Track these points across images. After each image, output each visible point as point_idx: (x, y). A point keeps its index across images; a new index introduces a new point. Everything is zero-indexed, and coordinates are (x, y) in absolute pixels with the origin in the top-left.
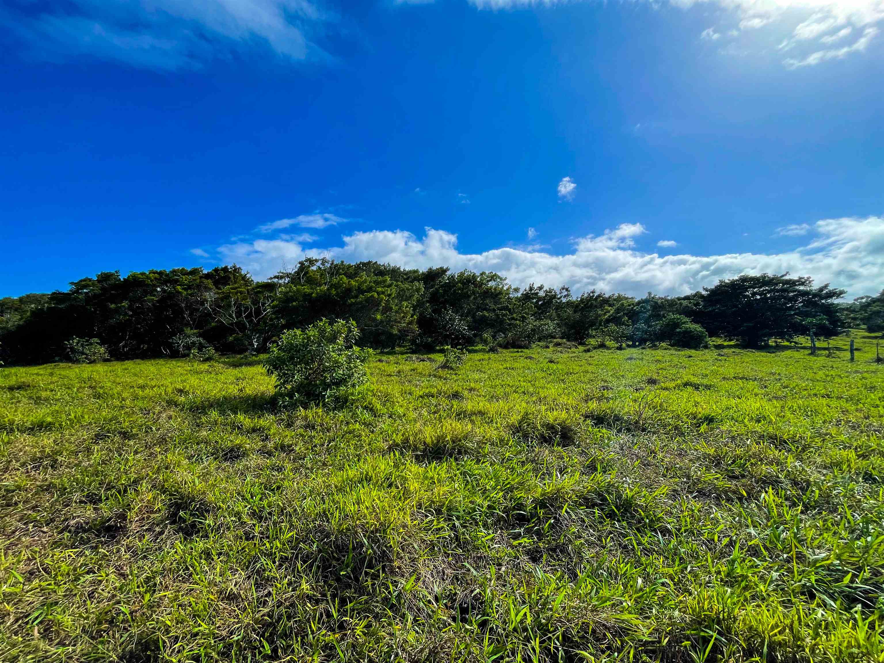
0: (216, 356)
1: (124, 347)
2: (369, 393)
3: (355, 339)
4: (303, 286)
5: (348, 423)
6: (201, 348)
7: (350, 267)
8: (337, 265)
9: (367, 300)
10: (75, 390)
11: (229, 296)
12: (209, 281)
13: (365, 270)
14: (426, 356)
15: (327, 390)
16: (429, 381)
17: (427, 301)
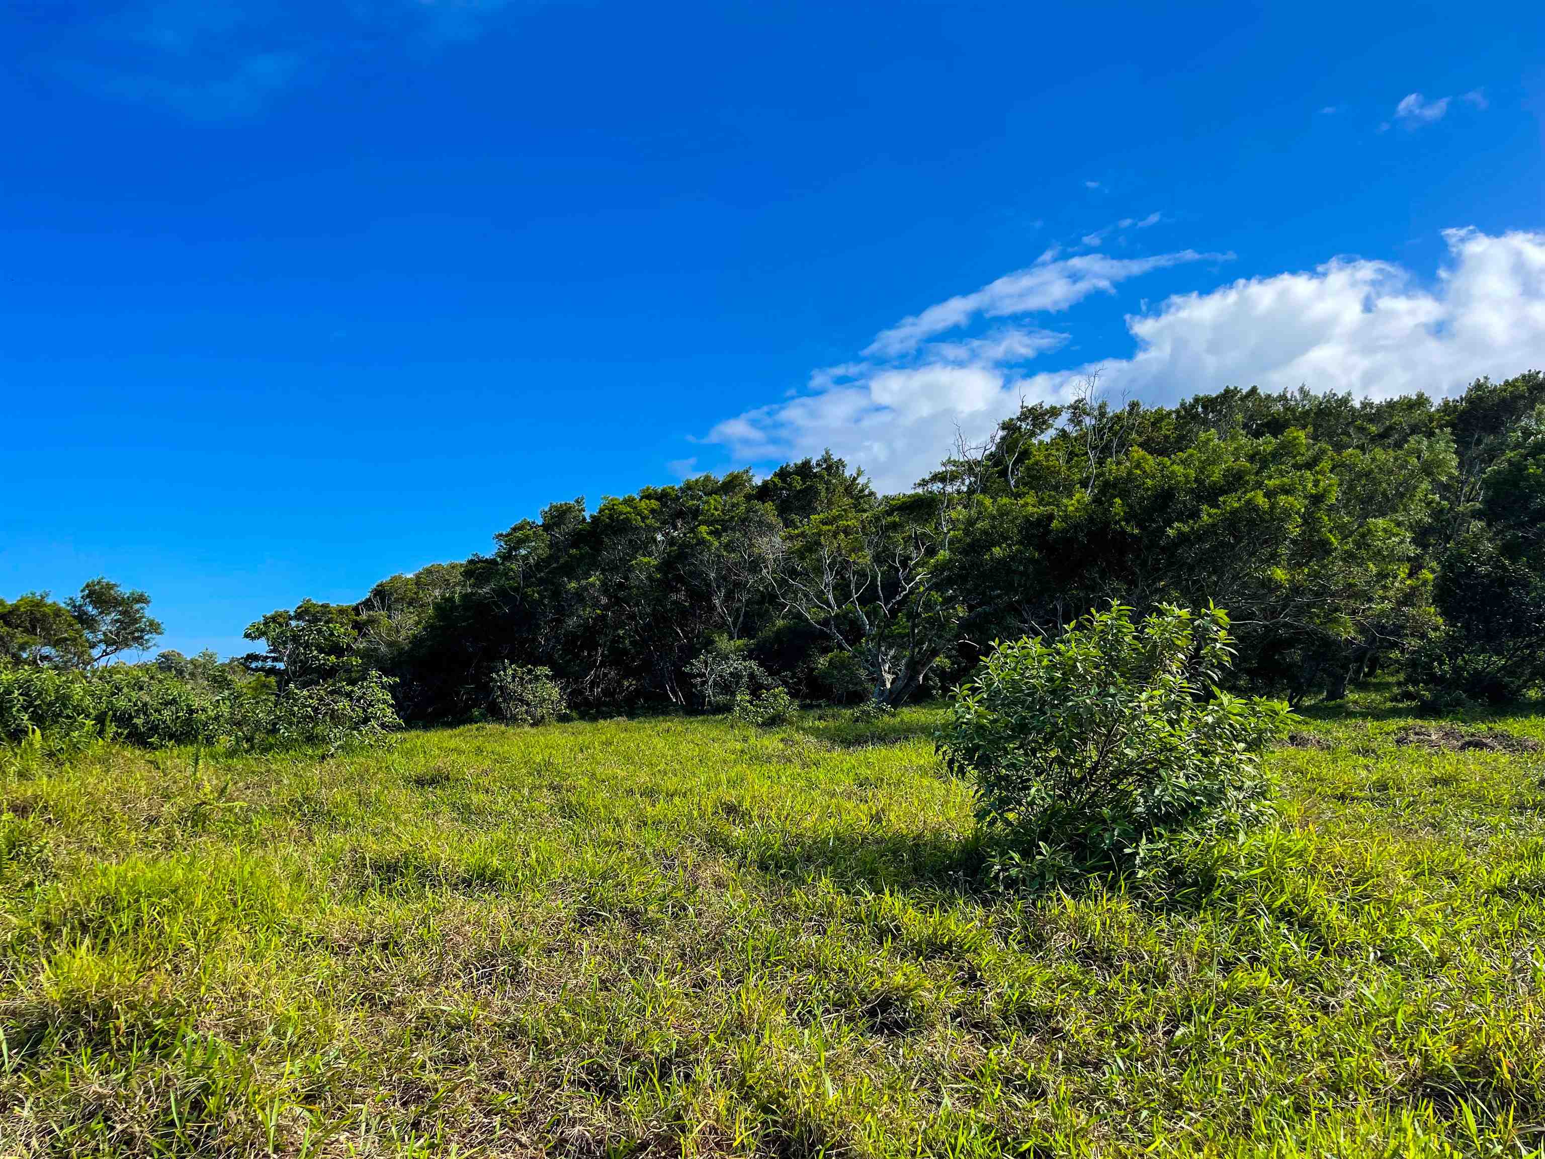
0: (793, 712)
1: (593, 684)
2: (1291, 862)
3: (1221, 667)
4: (1018, 496)
5: (1227, 967)
6: (756, 689)
7: (1160, 418)
8: (1118, 418)
9: (1232, 521)
10: (526, 791)
11: (818, 543)
12: (769, 505)
13: (1215, 424)
14: (1483, 727)
15: (1138, 841)
16: (1518, 828)
17: (1477, 515)
